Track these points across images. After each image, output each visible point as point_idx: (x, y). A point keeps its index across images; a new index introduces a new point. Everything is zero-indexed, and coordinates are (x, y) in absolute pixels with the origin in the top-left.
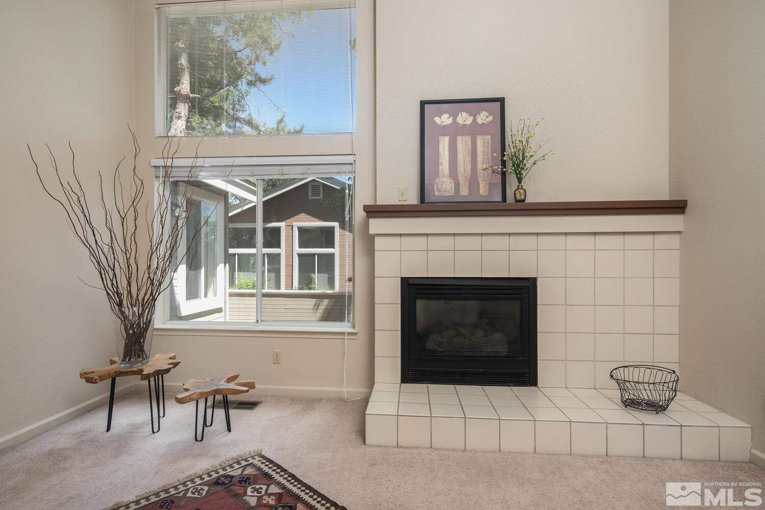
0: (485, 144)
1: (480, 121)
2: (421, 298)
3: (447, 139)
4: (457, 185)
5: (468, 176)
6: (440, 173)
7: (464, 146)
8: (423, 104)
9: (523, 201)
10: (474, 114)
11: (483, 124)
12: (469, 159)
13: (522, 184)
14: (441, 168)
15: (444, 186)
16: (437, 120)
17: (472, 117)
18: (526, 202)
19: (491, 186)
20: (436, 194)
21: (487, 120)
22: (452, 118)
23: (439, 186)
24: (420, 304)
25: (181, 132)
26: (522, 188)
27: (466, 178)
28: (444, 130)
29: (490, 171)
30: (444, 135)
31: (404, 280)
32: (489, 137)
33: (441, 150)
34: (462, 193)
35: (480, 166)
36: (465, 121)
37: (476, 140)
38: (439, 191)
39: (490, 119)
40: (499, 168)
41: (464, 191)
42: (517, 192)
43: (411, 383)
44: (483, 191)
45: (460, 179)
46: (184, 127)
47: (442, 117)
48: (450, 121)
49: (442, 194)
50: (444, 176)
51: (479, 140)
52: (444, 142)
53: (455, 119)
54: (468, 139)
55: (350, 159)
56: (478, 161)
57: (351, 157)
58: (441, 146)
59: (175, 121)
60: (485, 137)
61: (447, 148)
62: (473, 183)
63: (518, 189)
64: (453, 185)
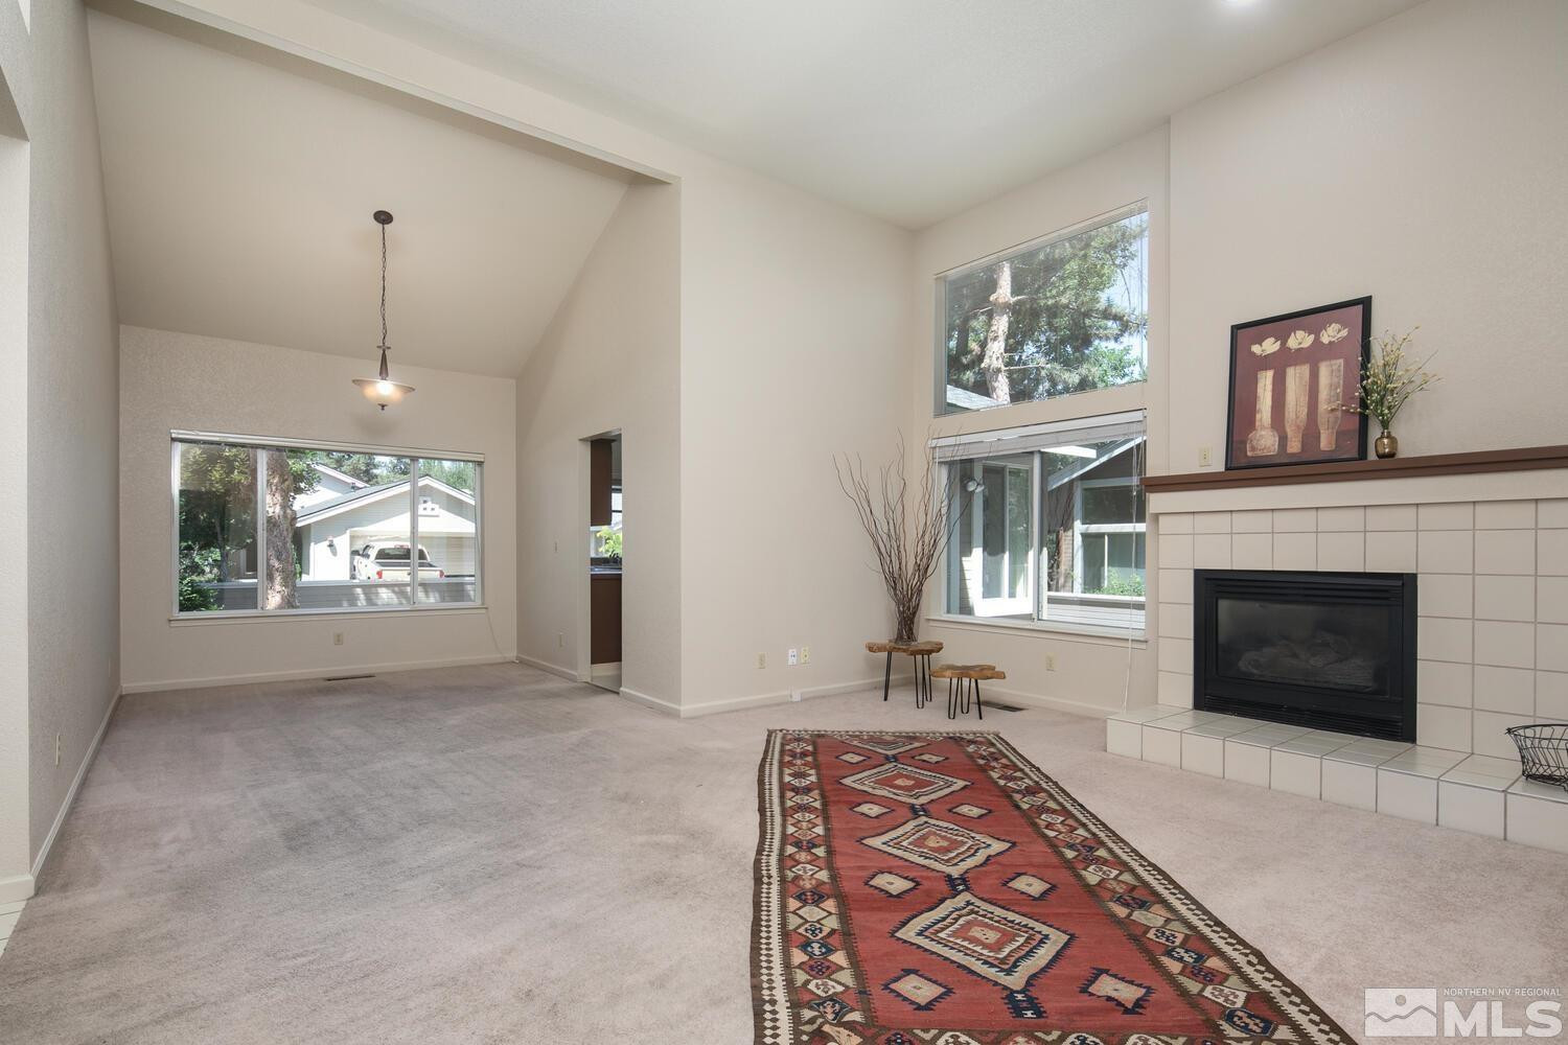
0: (1330, 375)
1: (1325, 339)
2: (1223, 598)
3: (1270, 374)
4: (1283, 440)
5: (1302, 424)
6: (1257, 424)
7: (1297, 379)
8: (1236, 329)
9: (1392, 455)
10: (1316, 331)
11: (1330, 342)
12: (1304, 400)
13: (1391, 429)
14: (1258, 416)
15: (1263, 442)
16: (1256, 349)
17: (1312, 337)
18: (1396, 457)
19: (1340, 435)
20: (1249, 454)
21: (1339, 336)
22: (1279, 342)
23: (1255, 443)
24: (1224, 605)
25: (997, 358)
26: (1389, 437)
27: (1298, 427)
28: (1265, 362)
29: (1339, 414)
30: (1266, 369)
31: (1198, 573)
32: (1342, 361)
33: (1260, 391)
34: (1290, 450)
35: (1323, 407)
36: (1300, 343)
37: (1318, 368)
38: (1253, 449)
39: (1344, 333)
40: (1355, 407)
41: (1294, 447)
42: (1379, 442)
43: (1208, 711)
44: (1326, 443)
45: (1288, 430)
46: (1002, 350)
47: (1263, 344)
48: (1277, 346)
49: (1259, 453)
50: (1263, 428)
51: (1324, 370)
52: (1266, 380)
53: (1284, 344)
54: (1305, 369)
55: (1138, 416)
56: (1320, 400)
57: (1140, 413)
58: (1260, 385)
59: (990, 344)
60: (1333, 362)
61: (1269, 387)
62: (1310, 433)
63: (1382, 437)
64: (1277, 439)
